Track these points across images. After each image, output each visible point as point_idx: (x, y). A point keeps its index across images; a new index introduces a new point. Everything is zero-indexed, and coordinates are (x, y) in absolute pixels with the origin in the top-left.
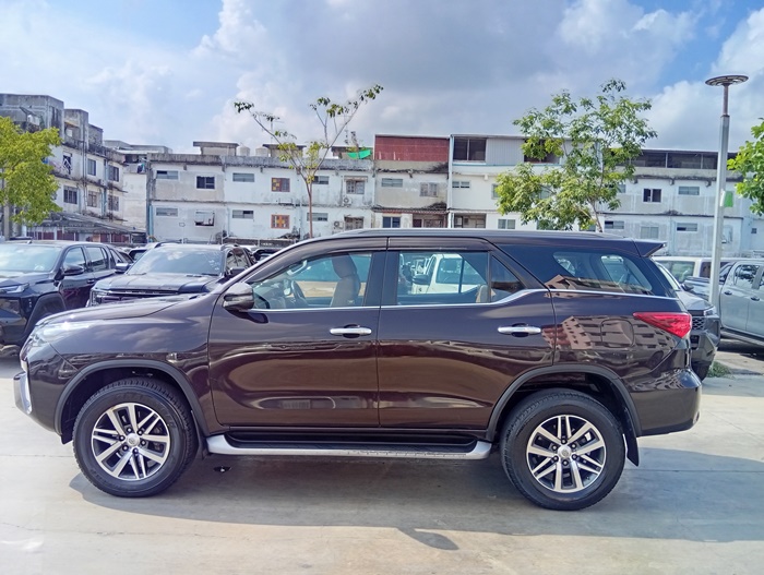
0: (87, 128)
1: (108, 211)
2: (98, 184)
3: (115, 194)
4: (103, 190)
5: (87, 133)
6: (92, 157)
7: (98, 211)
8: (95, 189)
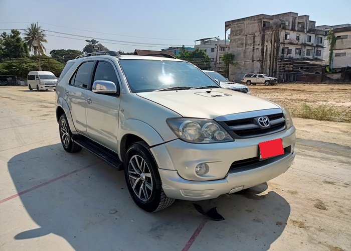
1: (315, 57)
2: (311, 46)
3: (319, 49)
4: (313, 48)
5: (308, 25)
6: (310, 35)
7: (311, 57)
8: (310, 48)
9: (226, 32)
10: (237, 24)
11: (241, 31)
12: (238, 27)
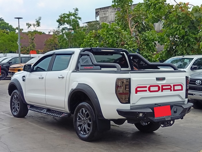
9: (96, 18)
10: (104, 11)
11: (107, 17)
12: (105, 14)
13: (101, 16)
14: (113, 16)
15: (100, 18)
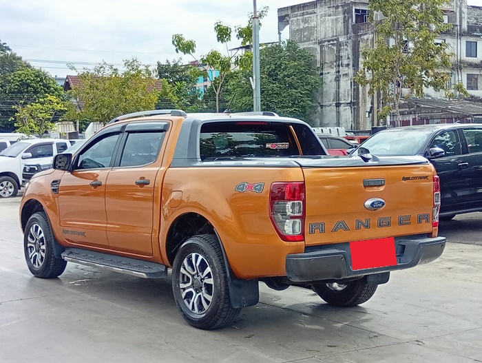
0: (465, 10)
11: (311, 30)
12: (305, 21)
13: (293, 27)
14: (329, 24)
15: (292, 33)
